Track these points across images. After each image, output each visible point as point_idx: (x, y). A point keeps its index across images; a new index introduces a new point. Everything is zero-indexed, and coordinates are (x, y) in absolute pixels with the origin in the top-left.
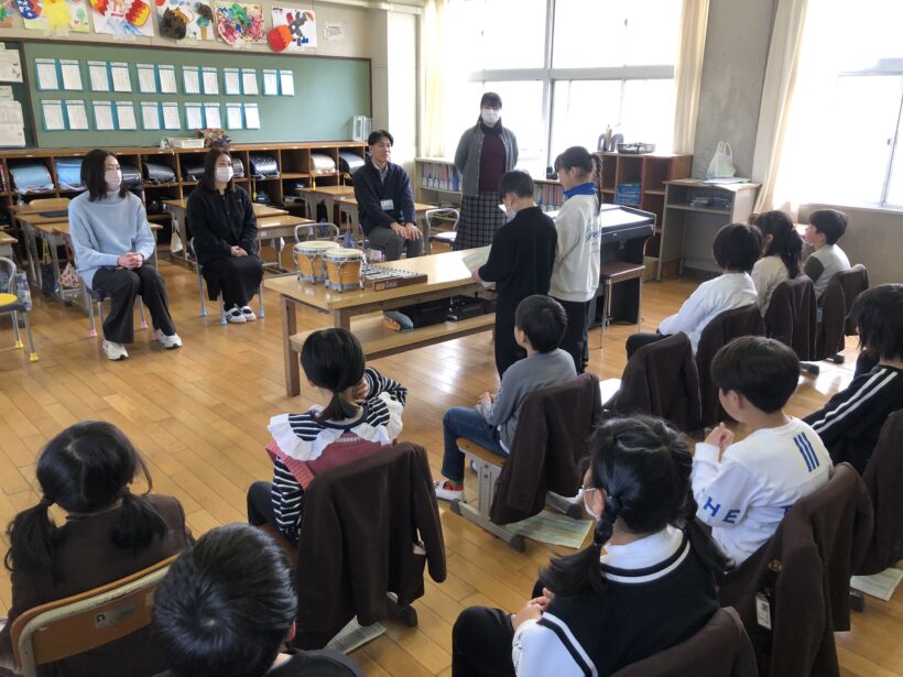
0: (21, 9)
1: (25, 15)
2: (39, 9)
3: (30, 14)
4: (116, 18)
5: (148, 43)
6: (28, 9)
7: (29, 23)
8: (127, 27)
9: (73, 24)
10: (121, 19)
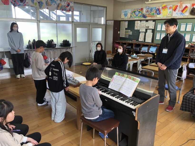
0: (157, 13)
1: (158, 14)
2: (161, 12)
3: (159, 14)
4: (179, 12)
5: (187, 18)
6: (158, 12)
7: (158, 16)
8: (181, 14)
9: (168, 15)
10: (180, 12)
